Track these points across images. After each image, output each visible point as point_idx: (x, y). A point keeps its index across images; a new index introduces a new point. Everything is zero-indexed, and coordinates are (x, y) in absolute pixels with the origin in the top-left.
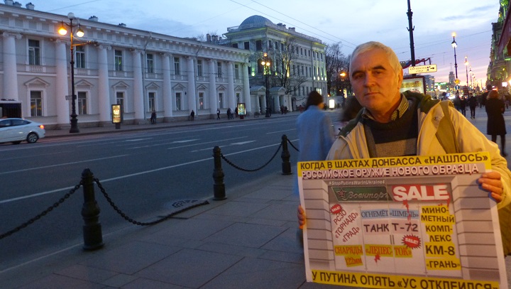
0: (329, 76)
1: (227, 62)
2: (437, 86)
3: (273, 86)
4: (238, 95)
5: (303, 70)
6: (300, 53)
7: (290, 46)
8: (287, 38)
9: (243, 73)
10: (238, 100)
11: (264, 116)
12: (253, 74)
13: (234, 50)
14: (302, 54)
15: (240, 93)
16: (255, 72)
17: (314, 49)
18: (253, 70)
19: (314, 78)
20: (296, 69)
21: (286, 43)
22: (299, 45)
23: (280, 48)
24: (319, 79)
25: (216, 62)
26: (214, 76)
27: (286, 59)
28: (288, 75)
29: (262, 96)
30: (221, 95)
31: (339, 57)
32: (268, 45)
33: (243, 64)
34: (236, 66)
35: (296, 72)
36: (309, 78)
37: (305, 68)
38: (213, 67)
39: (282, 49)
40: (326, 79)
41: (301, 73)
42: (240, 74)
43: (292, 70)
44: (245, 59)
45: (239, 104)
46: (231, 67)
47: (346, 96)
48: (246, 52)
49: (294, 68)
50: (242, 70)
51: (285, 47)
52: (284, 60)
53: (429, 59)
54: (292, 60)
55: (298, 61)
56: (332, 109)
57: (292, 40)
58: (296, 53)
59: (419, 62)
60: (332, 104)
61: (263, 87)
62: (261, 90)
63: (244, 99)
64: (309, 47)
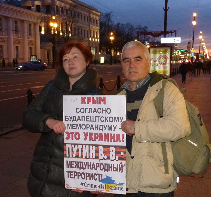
0: (101, 38)
1: (23, 21)
2: (178, 52)
3: (58, 43)
4: (31, 48)
5: (82, 32)
6: (80, 18)
7: (73, 12)
8: (71, 5)
9: (35, 31)
10: (31, 53)
11: (51, 67)
12: (43, 33)
13: (28, 11)
14: (82, 19)
15: (33, 47)
16: (45, 30)
17: (92, 16)
18: (43, 29)
19: (90, 39)
20: (77, 31)
21: (70, 9)
22: (80, 11)
23: (65, 13)
24: (93, 40)
25: (14, 20)
26: (12, 32)
27: (70, 22)
28: (70, 36)
29: (49, 50)
30: (17, 47)
31: (110, 24)
32: (56, 9)
33: (35, 24)
34: (30, 25)
35: (77, 33)
36: (86, 39)
37: (83, 31)
38: (11, 24)
39: (67, 14)
40: (99, 40)
41: (80, 35)
42: (33, 32)
43: (73, 31)
44: (37, 20)
45: (31, 55)
46: (26, 25)
47: (113, 55)
48: (39, 14)
49: (75, 30)
50: (35, 28)
51: (69, 12)
52: (68, 22)
53: (175, 31)
54: (74, 23)
55: (79, 24)
56: (102, 64)
57: (75, 6)
58: (77, 18)
59: (168, 33)
60: (102, 60)
61: (50, 43)
62: (49, 46)
63: (36, 52)
64: (88, 14)
